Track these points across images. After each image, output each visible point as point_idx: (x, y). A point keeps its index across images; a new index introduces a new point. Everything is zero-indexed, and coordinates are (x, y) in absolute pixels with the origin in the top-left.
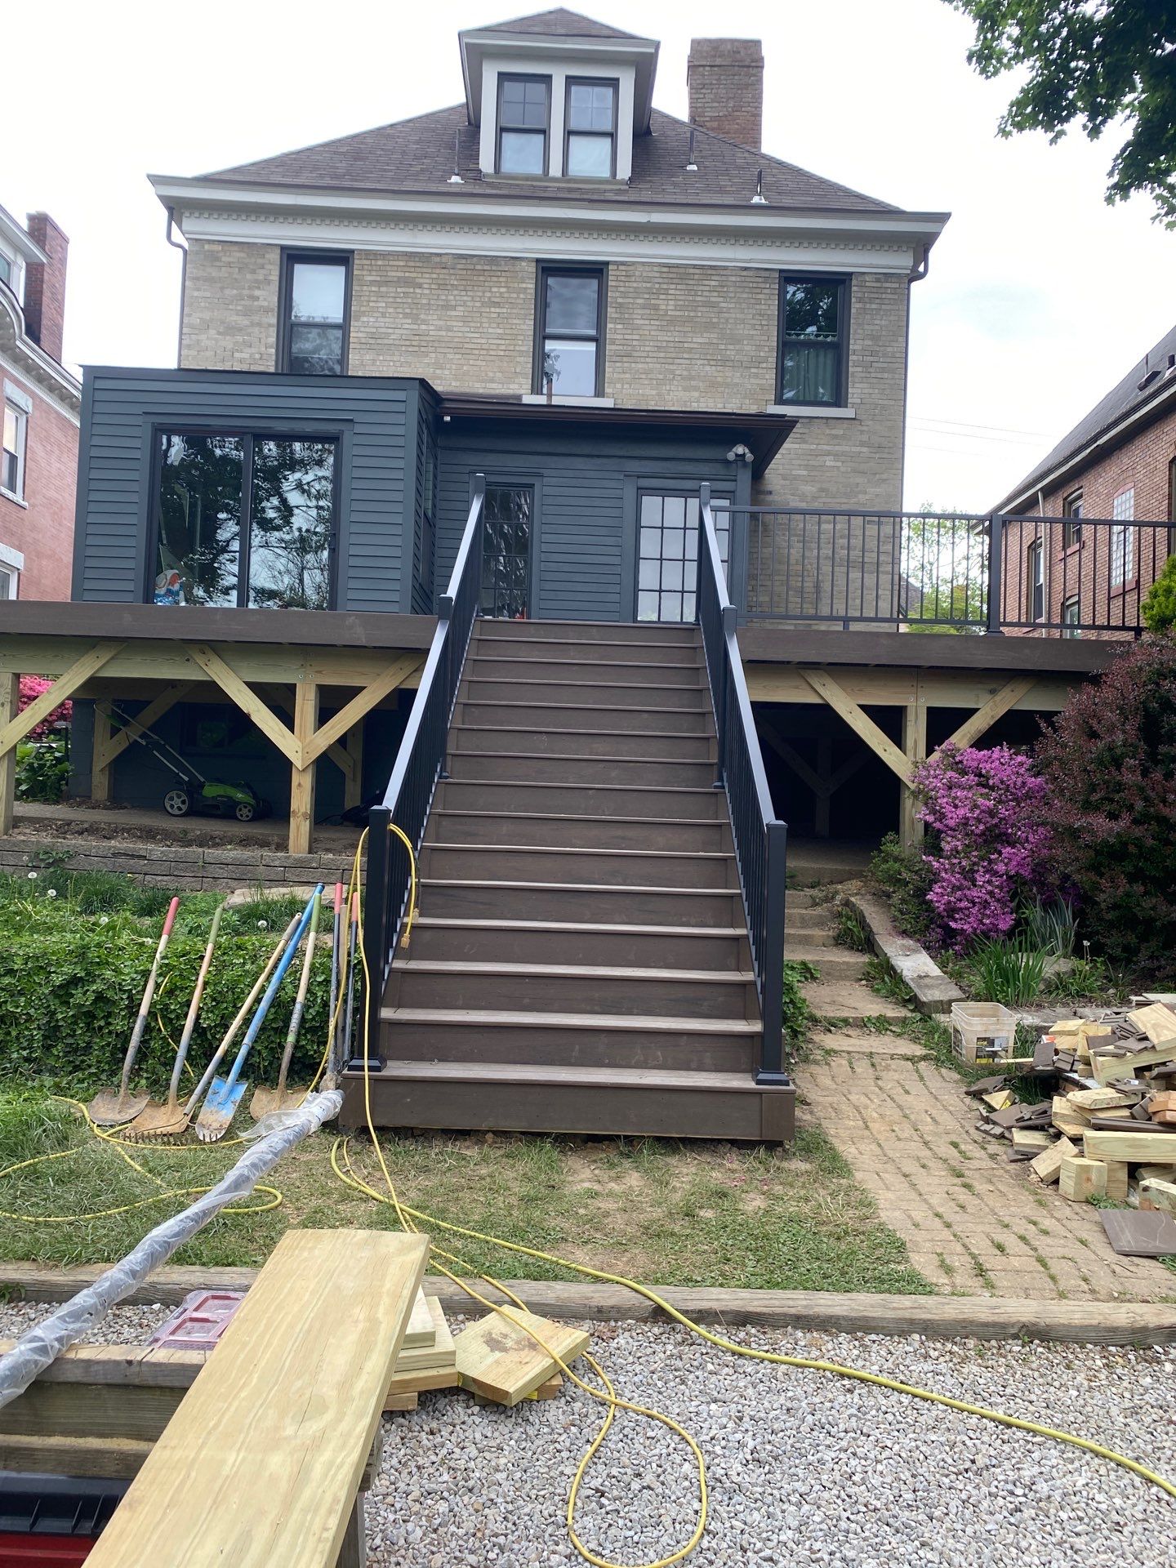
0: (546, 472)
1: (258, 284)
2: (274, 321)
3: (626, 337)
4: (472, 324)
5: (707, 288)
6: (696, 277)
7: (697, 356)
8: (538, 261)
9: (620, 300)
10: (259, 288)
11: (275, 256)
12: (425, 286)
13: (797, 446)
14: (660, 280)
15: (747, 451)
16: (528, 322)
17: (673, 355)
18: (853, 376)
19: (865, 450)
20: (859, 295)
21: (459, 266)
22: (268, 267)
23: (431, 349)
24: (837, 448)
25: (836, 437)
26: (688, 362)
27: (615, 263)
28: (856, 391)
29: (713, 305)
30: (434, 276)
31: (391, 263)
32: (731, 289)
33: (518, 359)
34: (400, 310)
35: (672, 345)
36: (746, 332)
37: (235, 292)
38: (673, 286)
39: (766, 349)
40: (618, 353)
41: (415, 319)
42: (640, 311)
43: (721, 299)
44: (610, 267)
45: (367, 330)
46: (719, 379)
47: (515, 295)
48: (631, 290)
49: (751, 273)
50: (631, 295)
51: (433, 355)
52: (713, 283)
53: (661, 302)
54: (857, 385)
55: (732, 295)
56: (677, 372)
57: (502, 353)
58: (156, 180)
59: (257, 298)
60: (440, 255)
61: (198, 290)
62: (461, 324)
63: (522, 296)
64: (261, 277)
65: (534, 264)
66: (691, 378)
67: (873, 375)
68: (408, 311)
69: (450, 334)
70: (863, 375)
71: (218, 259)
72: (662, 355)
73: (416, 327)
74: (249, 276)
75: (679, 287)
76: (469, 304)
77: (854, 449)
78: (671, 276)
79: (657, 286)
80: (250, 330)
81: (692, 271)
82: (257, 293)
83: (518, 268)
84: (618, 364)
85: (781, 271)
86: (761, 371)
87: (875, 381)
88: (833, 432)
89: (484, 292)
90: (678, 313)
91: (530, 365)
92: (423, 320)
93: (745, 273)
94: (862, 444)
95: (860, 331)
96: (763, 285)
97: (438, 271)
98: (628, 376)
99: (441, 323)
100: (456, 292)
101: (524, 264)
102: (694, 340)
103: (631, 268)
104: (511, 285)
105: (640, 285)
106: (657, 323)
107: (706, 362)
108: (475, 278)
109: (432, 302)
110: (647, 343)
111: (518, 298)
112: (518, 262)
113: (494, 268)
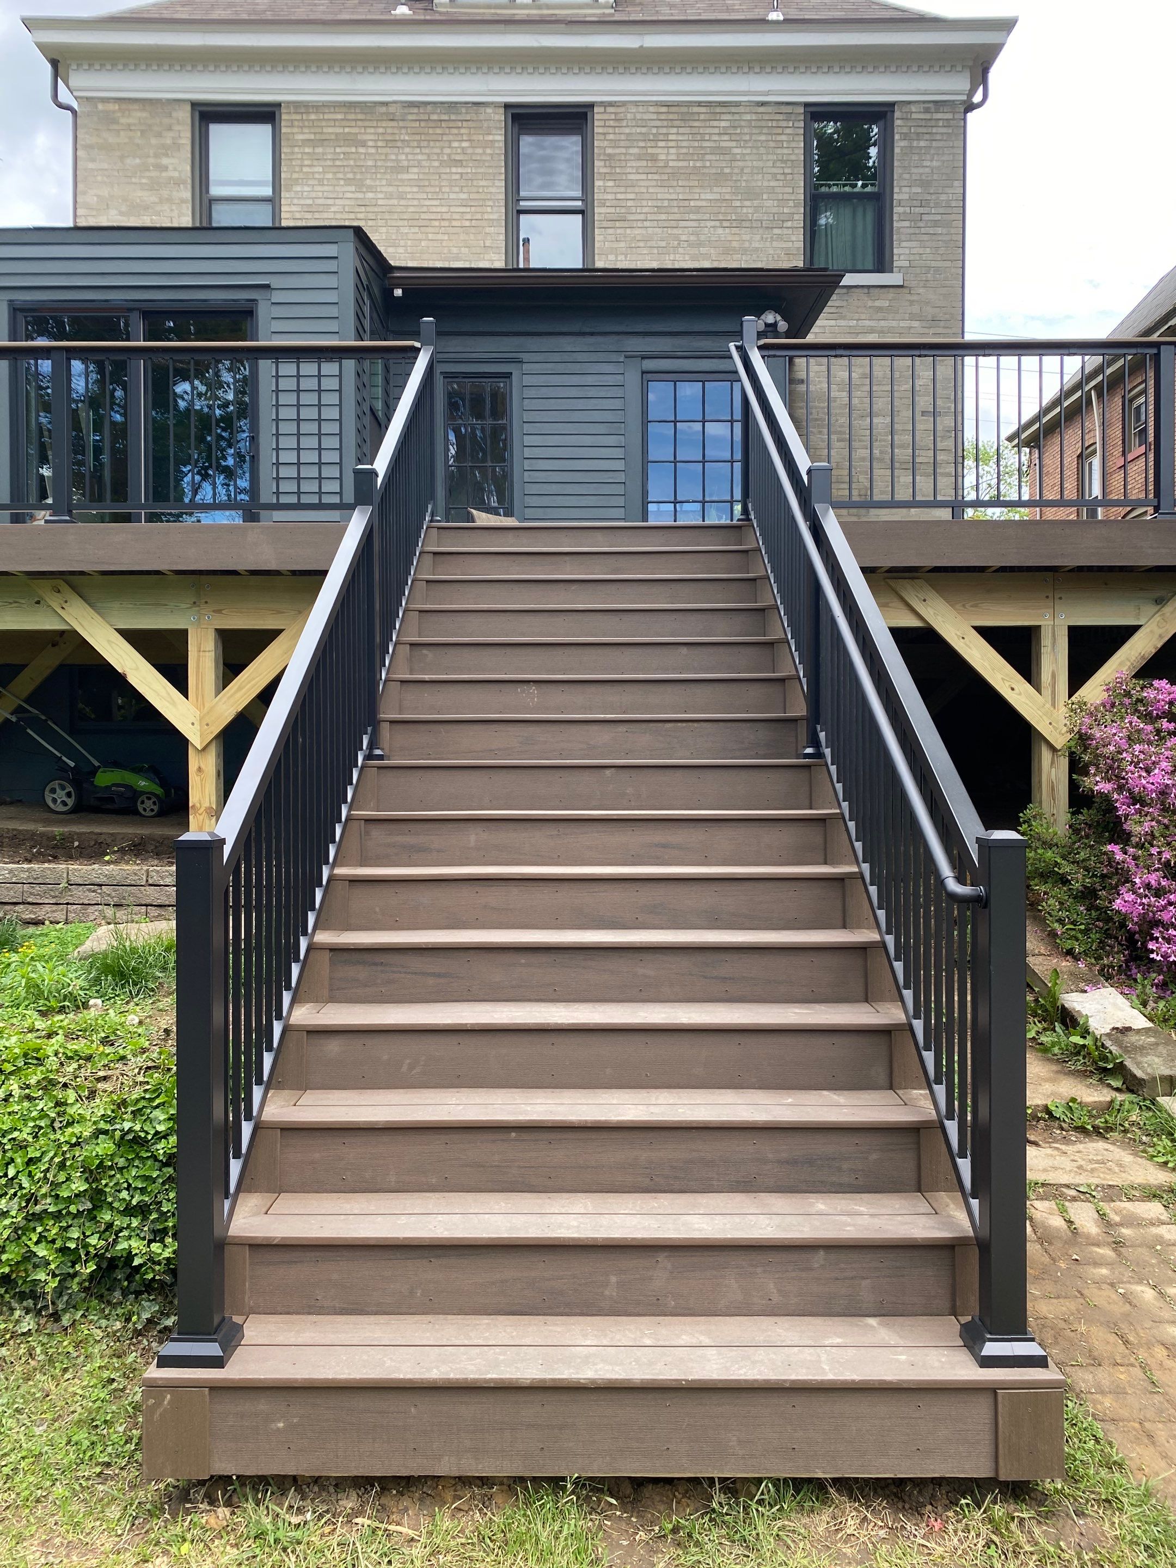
0: (525, 357)
1: (166, 150)
2: (187, 195)
3: (619, 196)
4: (428, 189)
5: (717, 131)
6: (702, 117)
7: (707, 217)
8: (507, 106)
9: (609, 151)
10: (167, 155)
11: (185, 114)
12: (370, 143)
13: (833, 323)
14: (659, 123)
15: (779, 318)
16: (497, 183)
17: (677, 217)
18: (898, 233)
19: (916, 324)
20: (905, 130)
21: (410, 117)
22: (177, 128)
23: (380, 223)
24: (883, 323)
25: (880, 309)
26: (695, 224)
27: (602, 104)
28: (902, 251)
29: (723, 151)
30: (381, 130)
31: (326, 117)
32: (746, 130)
33: (488, 230)
34: (341, 176)
35: (675, 203)
36: (765, 184)
37: (138, 161)
38: (674, 130)
39: (791, 204)
40: (610, 217)
41: (360, 186)
42: (634, 164)
43: (734, 144)
44: (596, 110)
45: (302, 202)
46: (735, 244)
47: (480, 151)
48: (623, 137)
49: (769, 109)
50: (622, 144)
51: (384, 230)
52: (723, 124)
53: (659, 151)
54: (904, 244)
55: (747, 137)
56: (684, 238)
57: (467, 223)
58: (30, 24)
59: (166, 168)
60: (386, 104)
61: (93, 160)
62: (415, 189)
63: (489, 151)
64: (169, 141)
65: (502, 110)
66: (700, 244)
67: (923, 230)
68: (350, 176)
69: (403, 202)
70: (912, 231)
71: (115, 121)
72: (663, 217)
73: (360, 195)
74: (154, 141)
75: (681, 130)
76: (424, 163)
77: (902, 324)
78: (671, 117)
79: (654, 131)
80: (158, 208)
81: (696, 109)
82: (165, 161)
83: (482, 117)
84: (610, 231)
85: (807, 105)
86: (785, 231)
87: (926, 237)
88: (877, 303)
89: (442, 148)
90: (680, 164)
91: (502, 237)
92: (371, 187)
93: (761, 109)
94: (913, 317)
95: (906, 176)
96: (784, 124)
97: (384, 124)
98: (622, 244)
99: (391, 189)
100: (407, 150)
101: (489, 110)
102: (703, 197)
103: (622, 109)
104: (475, 137)
105: (633, 130)
106: (656, 177)
107: (717, 223)
108: (431, 131)
109: (379, 163)
110: (644, 203)
111: (484, 153)
112: (482, 109)
113: (453, 117)
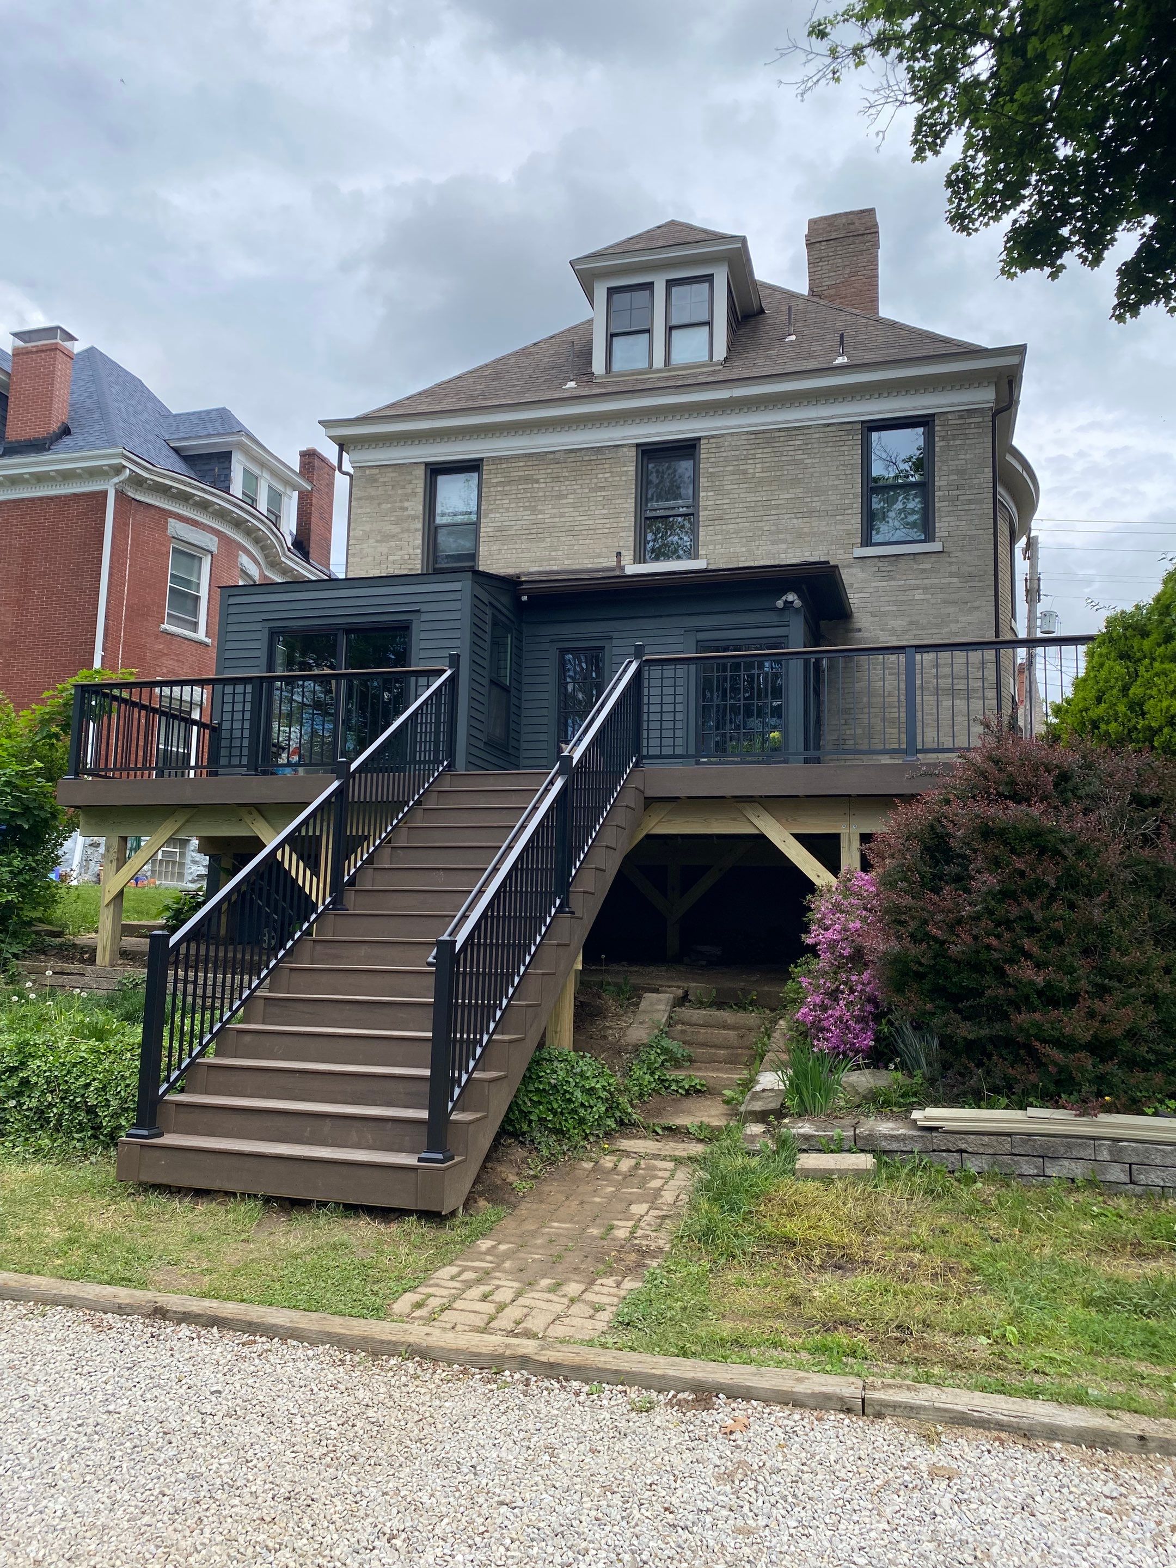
0: (614, 635)
1: (406, 497)
2: (420, 526)
3: (718, 502)
4: (581, 509)
5: (792, 448)
6: (782, 439)
7: (784, 511)
8: (638, 445)
9: (711, 470)
10: (407, 500)
11: (420, 472)
12: (542, 481)
13: (885, 584)
14: (748, 447)
15: (796, 597)
16: (629, 500)
17: (762, 513)
18: (939, 511)
19: (955, 580)
20: (943, 433)
21: (569, 460)
22: (415, 482)
23: (547, 535)
24: (926, 581)
25: (924, 571)
26: (776, 517)
27: (706, 437)
28: (942, 526)
29: (796, 463)
30: (549, 471)
31: (513, 465)
32: (815, 446)
33: (621, 534)
34: (521, 504)
35: (760, 504)
36: (831, 483)
37: (389, 505)
38: (760, 451)
39: (851, 496)
40: (711, 518)
41: (534, 510)
42: (729, 478)
43: (806, 456)
44: (702, 442)
45: (494, 524)
46: (806, 530)
47: (618, 479)
48: (722, 459)
49: (834, 428)
50: (721, 464)
51: (548, 540)
52: (798, 442)
53: (749, 466)
54: (943, 519)
55: (816, 451)
56: (766, 528)
57: (607, 531)
58: (325, 423)
59: (406, 509)
60: (553, 452)
61: (361, 507)
62: (571, 510)
63: (624, 478)
64: (410, 491)
65: (634, 449)
66: (779, 532)
67: (959, 508)
68: (527, 504)
69: (563, 519)
70: (951, 508)
71: (375, 481)
72: (751, 514)
73: (534, 517)
74: (400, 492)
75: (765, 450)
76: (578, 491)
77: (943, 581)
78: (758, 441)
79: (745, 452)
80: (401, 536)
81: (777, 434)
82: (406, 504)
83: (620, 454)
84: (711, 528)
85: (863, 422)
86: (846, 517)
87: (963, 513)
88: (921, 566)
89: (591, 479)
90: (765, 474)
91: (632, 539)
92: (540, 510)
93: (828, 429)
94: (952, 575)
95: (945, 468)
96: (846, 438)
97: (552, 466)
98: (720, 537)
99: (555, 511)
100: (567, 483)
101: (625, 450)
102: (781, 497)
103: (721, 440)
104: (614, 470)
105: (729, 454)
106: (745, 486)
107: (793, 516)
108: (584, 468)
109: (547, 494)
110: (737, 505)
111: (621, 480)
112: (620, 449)
113: (600, 457)
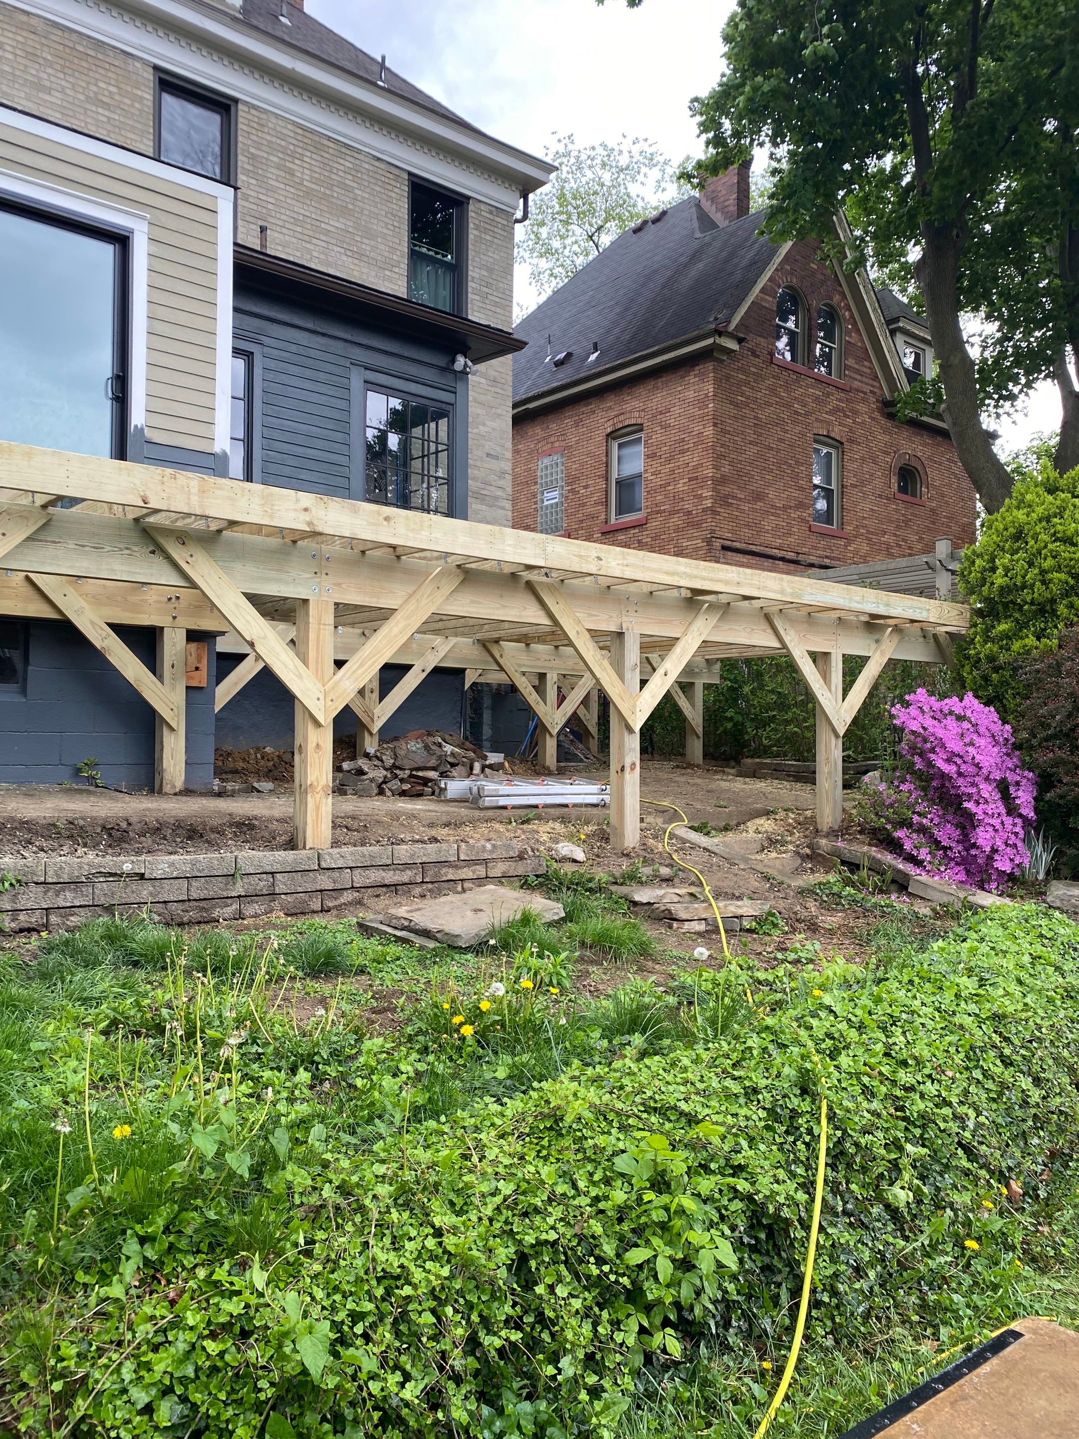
3: (261, 196)
5: (342, 168)
6: (332, 151)
7: (334, 241)
8: (156, 68)
9: (252, 150)
14: (295, 142)
17: (311, 233)
18: (472, 304)
19: (483, 380)
20: (476, 222)
26: (325, 245)
27: (246, 103)
29: (348, 189)
30: (20, 39)
32: (366, 177)
35: (309, 220)
36: (380, 229)
38: (308, 154)
39: (399, 254)
40: (252, 213)
42: (274, 171)
43: (355, 185)
44: (239, 106)
46: (355, 273)
47: (128, 102)
48: (265, 142)
49: (382, 166)
50: (264, 148)
52: (347, 164)
53: (296, 167)
54: (475, 313)
55: (366, 184)
56: (315, 254)
60: (27, 13)
63: (137, 105)
65: (150, 70)
66: (328, 265)
67: (488, 307)
70: (480, 306)
72: (299, 229)
75: (314, 156)
76: (68, 91)
78: (306, 140)
79: (292, 147)
81: (326, 142)
83: (130, 68)
85: (412, 172)
86: (394, 276)
87: (490, 313)
89: (88, 83)
90: (314, 186)
93: (377, 164)
94: (481, 375)
95: (477, 260)
96: (394, 183)
97: (24, 33)
100: (50, 71)
101: (138, 64)
102: (331, 222)
103: (263, 116)
104: (122, 86)
105: (274, 140)
106: (292, 190)
107: (342, 251)
108: (76, 61)
109: (18, 73)
110: (283, 211)
111: (132, 106)
112: (130, 61)
113: (100, 56)
